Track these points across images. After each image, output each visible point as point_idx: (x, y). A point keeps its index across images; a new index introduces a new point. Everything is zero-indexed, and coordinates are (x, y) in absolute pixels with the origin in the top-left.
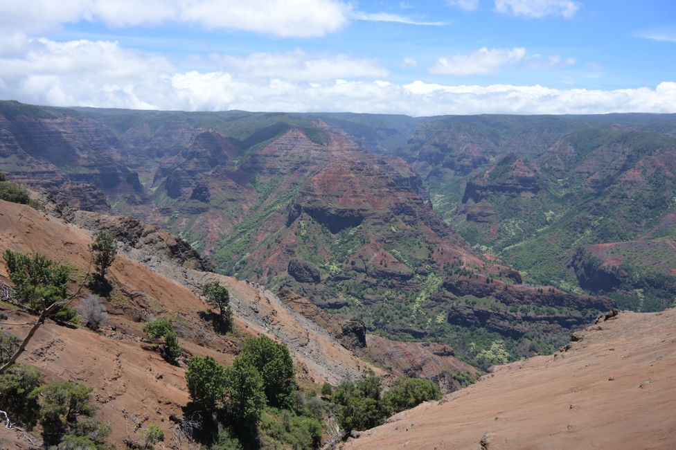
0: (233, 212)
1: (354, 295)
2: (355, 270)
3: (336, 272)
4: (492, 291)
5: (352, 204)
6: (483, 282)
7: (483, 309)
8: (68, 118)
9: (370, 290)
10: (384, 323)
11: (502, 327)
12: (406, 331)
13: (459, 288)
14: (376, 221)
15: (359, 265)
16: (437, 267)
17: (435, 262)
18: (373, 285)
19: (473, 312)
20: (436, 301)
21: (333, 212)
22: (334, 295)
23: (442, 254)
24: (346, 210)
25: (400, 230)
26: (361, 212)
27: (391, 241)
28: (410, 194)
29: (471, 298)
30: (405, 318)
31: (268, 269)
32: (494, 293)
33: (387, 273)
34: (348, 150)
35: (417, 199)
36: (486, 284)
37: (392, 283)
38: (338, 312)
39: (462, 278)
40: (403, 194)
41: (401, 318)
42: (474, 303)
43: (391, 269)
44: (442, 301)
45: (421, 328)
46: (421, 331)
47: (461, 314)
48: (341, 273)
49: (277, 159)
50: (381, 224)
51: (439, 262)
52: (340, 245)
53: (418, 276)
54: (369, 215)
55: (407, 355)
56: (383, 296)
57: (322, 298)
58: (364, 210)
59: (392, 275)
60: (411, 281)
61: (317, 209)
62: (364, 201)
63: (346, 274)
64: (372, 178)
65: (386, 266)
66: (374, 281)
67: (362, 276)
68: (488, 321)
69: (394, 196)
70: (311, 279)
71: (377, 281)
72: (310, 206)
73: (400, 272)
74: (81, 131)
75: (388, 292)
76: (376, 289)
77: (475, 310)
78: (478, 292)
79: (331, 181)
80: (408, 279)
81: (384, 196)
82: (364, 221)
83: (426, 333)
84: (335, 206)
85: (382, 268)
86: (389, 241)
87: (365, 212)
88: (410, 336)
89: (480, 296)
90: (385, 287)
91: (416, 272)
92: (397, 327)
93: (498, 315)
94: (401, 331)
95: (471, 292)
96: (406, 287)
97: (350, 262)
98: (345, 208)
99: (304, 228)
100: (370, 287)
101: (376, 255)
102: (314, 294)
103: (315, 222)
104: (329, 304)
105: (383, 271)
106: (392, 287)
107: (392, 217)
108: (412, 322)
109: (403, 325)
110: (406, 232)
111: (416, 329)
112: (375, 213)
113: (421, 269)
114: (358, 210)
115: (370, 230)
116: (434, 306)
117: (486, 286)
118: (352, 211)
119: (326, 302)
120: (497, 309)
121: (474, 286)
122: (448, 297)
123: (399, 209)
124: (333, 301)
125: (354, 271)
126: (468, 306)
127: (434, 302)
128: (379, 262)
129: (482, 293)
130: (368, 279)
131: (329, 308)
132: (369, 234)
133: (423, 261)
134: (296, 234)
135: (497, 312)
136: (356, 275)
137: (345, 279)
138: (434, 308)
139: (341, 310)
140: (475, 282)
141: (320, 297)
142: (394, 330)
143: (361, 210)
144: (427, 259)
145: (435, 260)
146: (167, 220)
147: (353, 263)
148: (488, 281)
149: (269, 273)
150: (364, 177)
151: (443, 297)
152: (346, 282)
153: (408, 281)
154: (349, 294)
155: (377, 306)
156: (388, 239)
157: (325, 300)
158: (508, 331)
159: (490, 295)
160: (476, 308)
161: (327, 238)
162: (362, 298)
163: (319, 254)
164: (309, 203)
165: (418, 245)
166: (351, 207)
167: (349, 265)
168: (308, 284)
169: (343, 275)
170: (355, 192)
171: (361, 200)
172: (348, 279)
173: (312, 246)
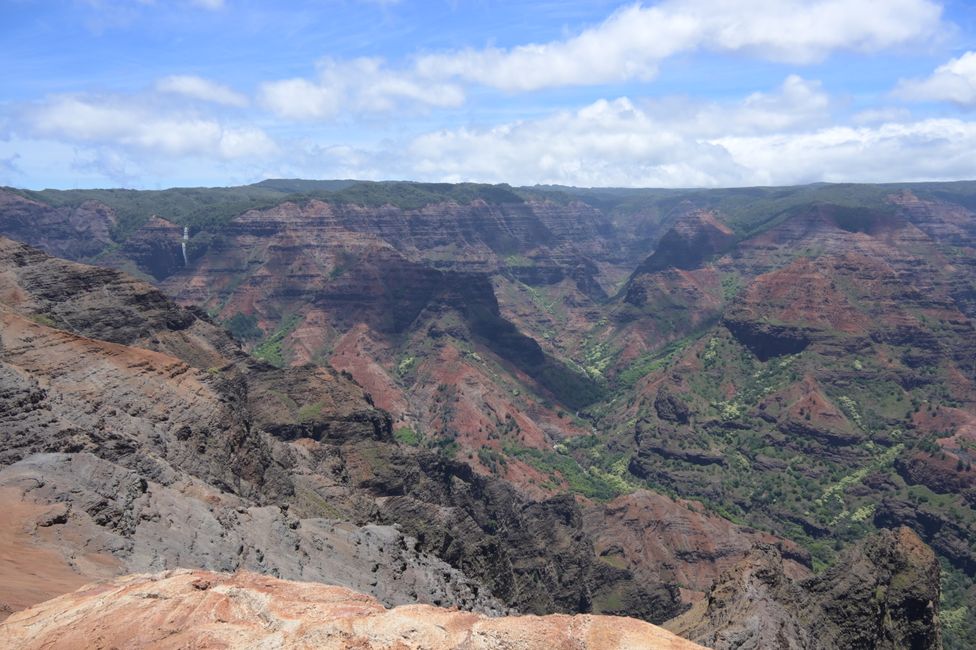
0: (673, 323)
1: (744, 453)
2: (763, 417)
3: (731, 415)
4: (963, 486)
5: (799, 320)
6: (950, 467)
7: (934, 512)
8: (547, 201)
9: (771, 450)
10: (766, 502)
11: (953, 549)
12: (797, 521)
13: (911, 471)
14: (829, 348)
15: (771, 411)
16: (915, 435)
17: (913, 427)
18: (778, 443)
19: (914, 515)
20: (872, 486)
21: (765, 329)
22: (703, 444)
23: (934, 415)
24: (784, 328)
25: (873, 367)
26: (808, 332)
27: (847, 383)
28: (948, 313)
29: (920, 490)
30: (804, 501)
31: (642, 399)
32: (965, 490)
33: (806, 429)
34: (904, 240)
35: (958, 323)
36: (955, 472)
37: (809, 446)
38: (698, 470)
39: (921, 455)
40: (934, 312)
41: (798, 500)
42: (923, 500)
43: (816, 423)
44: (882, 489)
45: (822, 522)
46: (819, 526)
47: (892, 513)
48: (738, 417)
49: (772, 252)
50: (839, 355)
51: (921, 429)
52: (759, 379)
53: (870, 445)
54: (821, 338)
55: (696, 534)
56: (789, 462)
57: (680, 446)
58: (812, 330)
59: (814, 434)
60: (849, 448)
61: (739, 323)
62: (822, 317)
63: (746, 421)
64: (870, 282)
65: (808, 418)
66: (782, 437)
67: (768, 429)
68: (937, 535)
69: (900, 314)
70: (674, 416)
71: (787, 439)
72: (733, 317)
73: (828, 431)
74: (560, 217)
75: (798, 458)
76: (781, 450)
77: (919, 511)
78: (937, 483)
79: (782, 283)
80: (845, 445)
81: (882, 313)
82: (809, 347)
83: (827, 532)
84: (773, 320)
85: (802, 420)
86: (842, 382)
87: (815, 334)
88: (799, 529)
89: (940, 491)
90: (797, 449)
91: (871, 437)
92: (787, 512)
93: (956, 528)
94: (789, 518)
95: (925, 481)
96: (837, 458)
97: (759, 405)
98: (784, 324)
99: (714, 349)
100: (773, 445)
101: (802, 398)
102: (671, 438)
103: (734, 342)
104: (687, 455)
105: (800, 425)
106: (808, 451)
107: (868, 345)
108: (812, 510)
109: (794, 509)
110: (883, 372)
111: (811, 521)
112: (832, 337)
113: (880, 434)
114: (804, 330)
115: (810, 362)
116: (866, 494)
117: (955, 476)
118: (794, 329)
119: (684, 451)
120: (957, 517)
121: (934, 471)
122: (892, 484)
123: (902, 336)
124: (695, 451)
125: (760, 419)
126: (910, 502)
127: (866, 487)
128: (799, 411)
129: (944, 485)
130: (774, 434)
131: (685, 461)
132: (807, 367)
133: (892, 422)
134: (698, 356)
135: (955, 522)
136: (761, 425)
137: (742, 428)
138: (863, 497)
139: (705, 468)
140: (937, 464)
141: (677, 443)
142: (779, 515)
143: (808, 329)
144: (902, 420)
145: (915, 423)
146: (591, 326)
147: (762, 407)
148: (960, 467)
149: (643, 403)
150: (856, 280)
151: (886, 482)
152: (743, 433)
153: (841, 448)
154: (739, 449)
155: (769, 475)
156: (842, 378)
157: (684, 449)
158: (961, 557)
159: (958, 492)
160: (923, 508)
161: (745, 367)
162: (753, 459)
163: (721, 389)
164: (733, 313)
165: (896, 395)
166: (793, 323)
167: (756, 410)
168: (668, 422)
169: (740, 421)
170: (811, 301)
171: (816, 315)
172: (748, 429)
173: (716, 375)
